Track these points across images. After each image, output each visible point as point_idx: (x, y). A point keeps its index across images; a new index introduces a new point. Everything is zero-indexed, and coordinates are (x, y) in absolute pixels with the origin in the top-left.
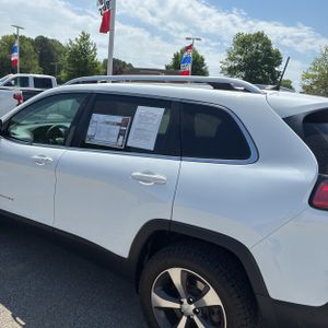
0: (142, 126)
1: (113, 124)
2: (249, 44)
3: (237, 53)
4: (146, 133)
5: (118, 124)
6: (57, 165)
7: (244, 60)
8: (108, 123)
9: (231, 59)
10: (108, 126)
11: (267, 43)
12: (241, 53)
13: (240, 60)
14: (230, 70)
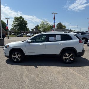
2: (19, 19)
7: (18, 24)
9: (14, 23)
11: (23, 19)
12: (17, 22)
13: (17, 23)
14: (15, 26)
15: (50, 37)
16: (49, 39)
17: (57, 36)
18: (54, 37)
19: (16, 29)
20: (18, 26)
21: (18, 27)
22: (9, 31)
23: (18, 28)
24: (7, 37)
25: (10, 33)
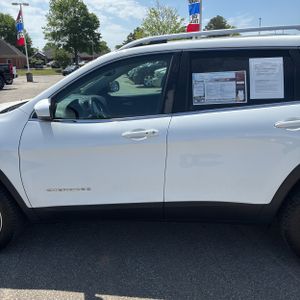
0: (262, 77)
1: (226, 80)
3: (57, 18)
4: (270, 83)
5: (231, 80)
6: (167, 134)
7: (65, 25)
8: (217, 80)
9: (53, 24)
10: (220, 83)
11: (84, 7)
12: (61, 18)
13: (62, 25)
14: (55, 36)
15: (197, 76)
16: (196, 93)
17: (254, 62)
18: (232, 74)
19: (59, 45)
20: (65, 35)
21: (67, 38)
22: (39, 56)
23: (66, 43)
24: (25, 78)
25: (40, 61)
